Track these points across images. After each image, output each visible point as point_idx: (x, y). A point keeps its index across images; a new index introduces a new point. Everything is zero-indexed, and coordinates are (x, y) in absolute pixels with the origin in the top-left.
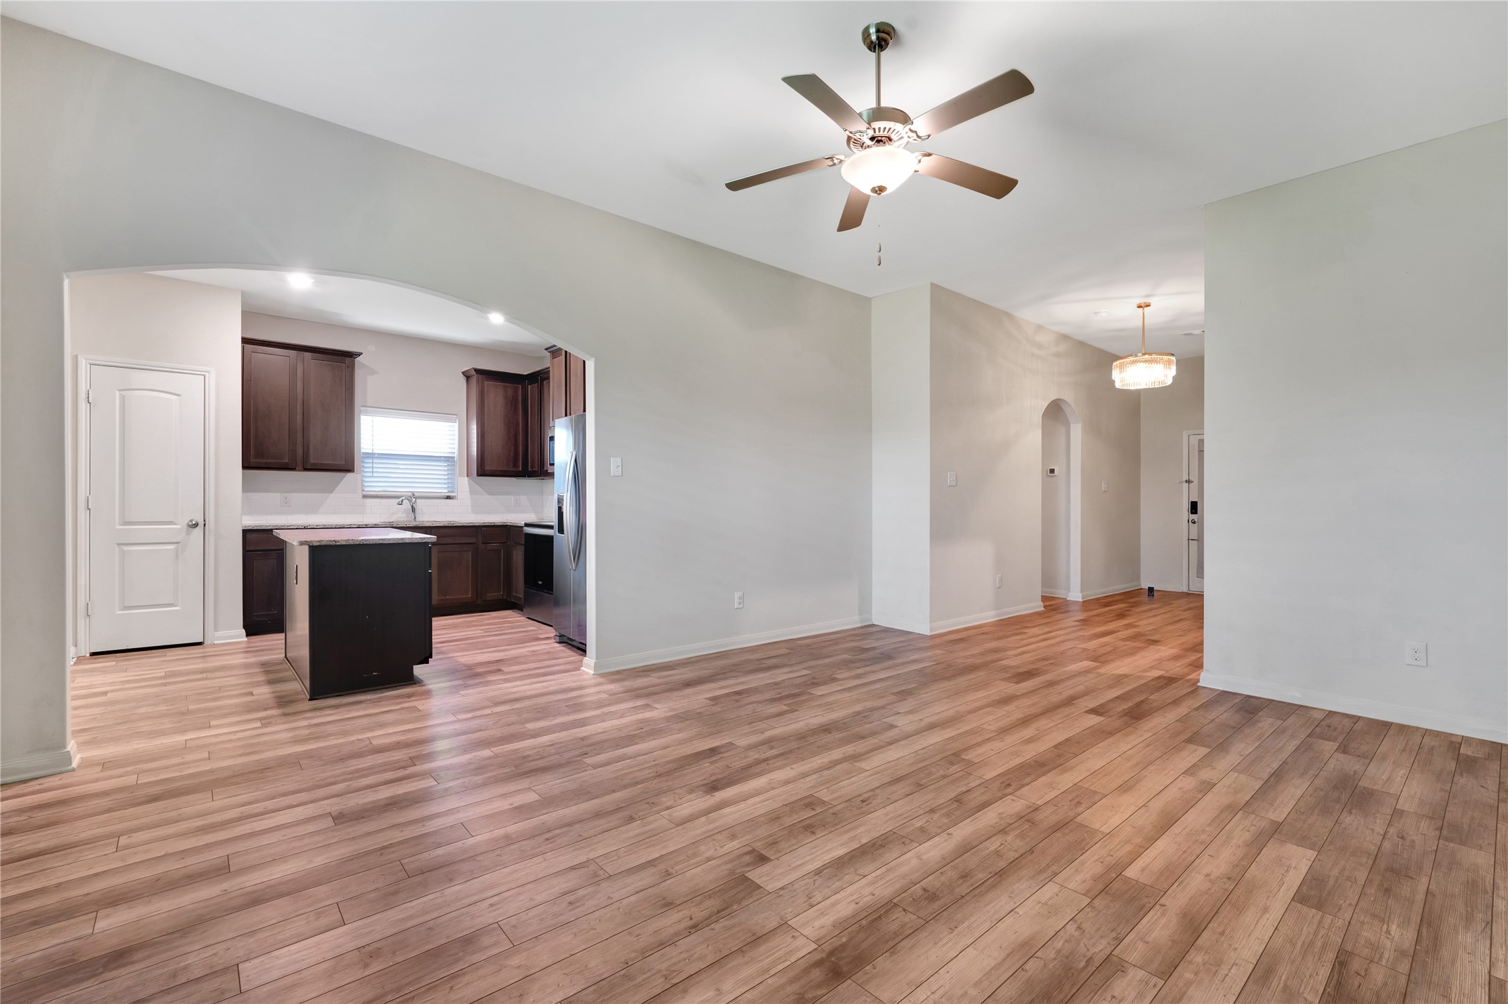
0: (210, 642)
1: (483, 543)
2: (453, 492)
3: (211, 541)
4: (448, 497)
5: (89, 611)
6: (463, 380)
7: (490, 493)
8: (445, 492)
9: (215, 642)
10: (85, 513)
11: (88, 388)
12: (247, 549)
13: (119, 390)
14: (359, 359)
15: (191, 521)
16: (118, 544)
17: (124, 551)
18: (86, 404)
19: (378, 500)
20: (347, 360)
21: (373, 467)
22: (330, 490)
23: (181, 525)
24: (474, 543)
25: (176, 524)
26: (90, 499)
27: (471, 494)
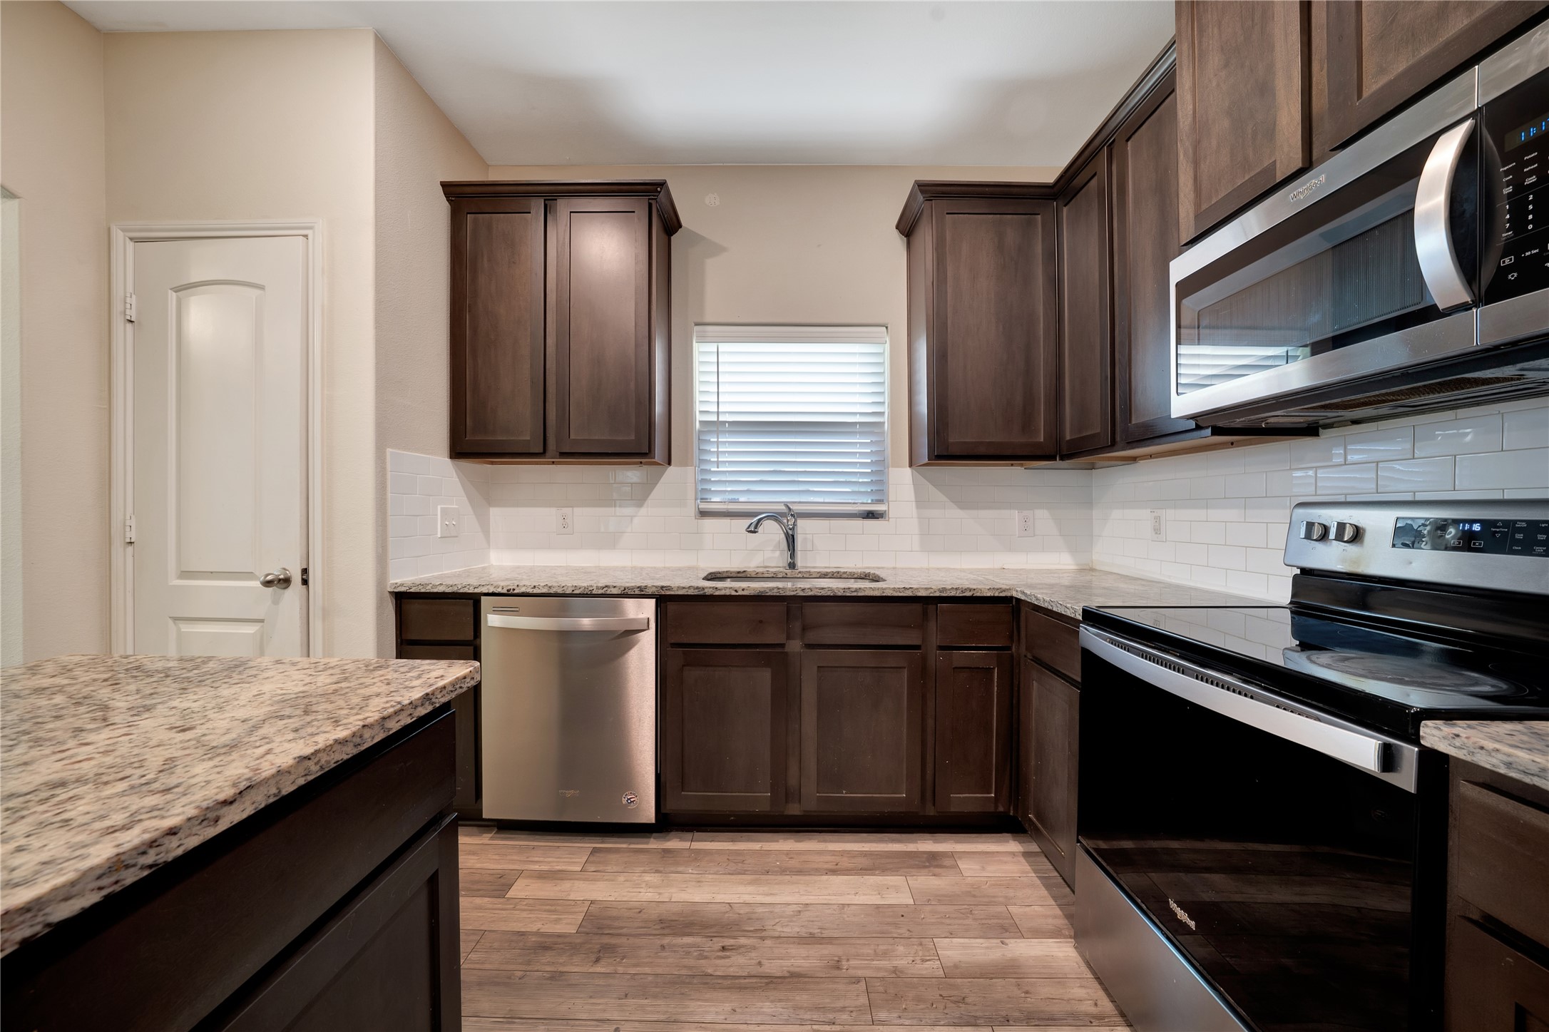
1: (941, 648)
4: (871, 515)
7: (962, 504)
8: (860, 503)
10: (125, 551)
12: (405, 637)
16: (175, 619)
17: (181, 633)
18: (125, 326)
21: (719, 453)
22: (640, 502)
24: (917, 647)
26: (133, 524)
27: (918, 507)
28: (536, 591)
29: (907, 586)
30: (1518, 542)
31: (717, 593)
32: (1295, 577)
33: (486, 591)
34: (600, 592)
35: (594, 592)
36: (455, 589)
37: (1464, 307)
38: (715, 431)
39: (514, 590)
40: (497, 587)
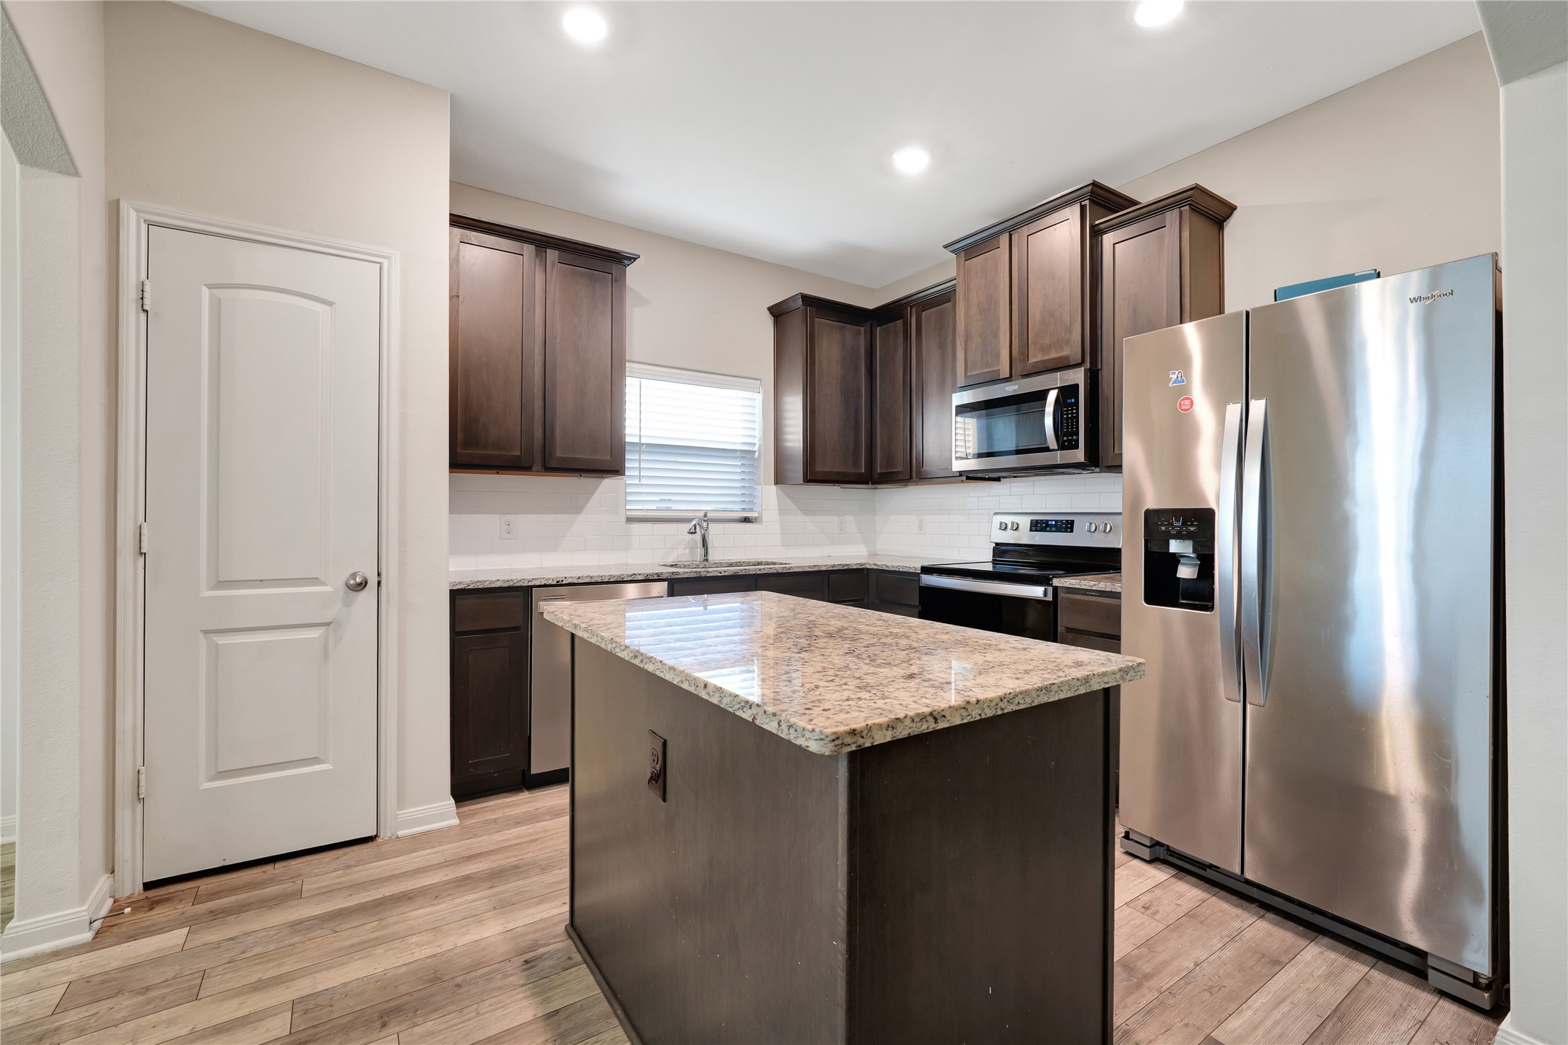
0: (389, 834)
2: (751, 510)
3: (390, 615)
4: (746, 520)
5: (142, 790)
6: (768, 321)
7: (806, 512)
8: (737, 510)
9: (400, 833)
10: (135, 562)
11: (143, 276)
12: (458, 629)
13: (210, 287)
14: (631, 270)
15: (354, 576)
16: (206, 632)
17: (217, 645)
18: (137, 313)
19: (649, 526)
20: (615, 268)
21: (640, 468)
22: (577, 509)
23: (333, 586)
25: (323, 584)
26: (145, 531)
27: (780, 514)
28: (580, 581)
29: (816, 564)
30: (1063, 528)
31: (709, 575)
32: (994, 548)
33: (539, 584)
34: (629, 579)
35: (625, 579)
36: (511, 584)
37: (1056, 450)
38: (637, 451)
39: (562, 581)
40: (549, 579)
